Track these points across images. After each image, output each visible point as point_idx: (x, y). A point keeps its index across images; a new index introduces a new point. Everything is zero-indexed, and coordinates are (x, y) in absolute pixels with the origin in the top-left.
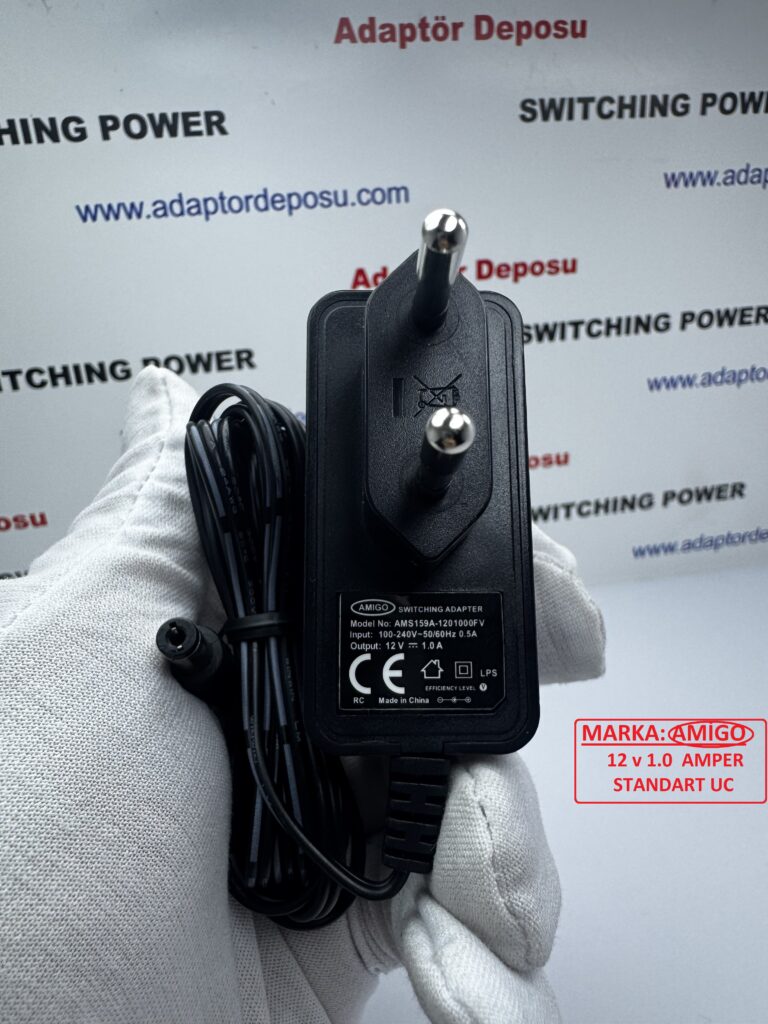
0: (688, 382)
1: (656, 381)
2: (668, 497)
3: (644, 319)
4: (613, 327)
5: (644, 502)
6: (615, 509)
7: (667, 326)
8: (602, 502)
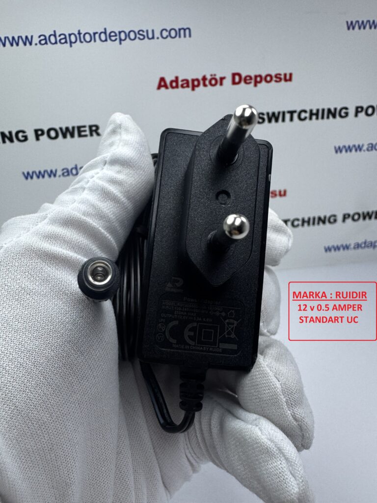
0: (359, 148)
1: (339, 148)
2: (346, 217)
3: (333, 110)
4: (314, 114)
5: (331, 220)
6: (314, 224)
7: (347, 114)
8: (306, 219)
